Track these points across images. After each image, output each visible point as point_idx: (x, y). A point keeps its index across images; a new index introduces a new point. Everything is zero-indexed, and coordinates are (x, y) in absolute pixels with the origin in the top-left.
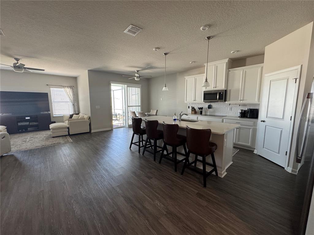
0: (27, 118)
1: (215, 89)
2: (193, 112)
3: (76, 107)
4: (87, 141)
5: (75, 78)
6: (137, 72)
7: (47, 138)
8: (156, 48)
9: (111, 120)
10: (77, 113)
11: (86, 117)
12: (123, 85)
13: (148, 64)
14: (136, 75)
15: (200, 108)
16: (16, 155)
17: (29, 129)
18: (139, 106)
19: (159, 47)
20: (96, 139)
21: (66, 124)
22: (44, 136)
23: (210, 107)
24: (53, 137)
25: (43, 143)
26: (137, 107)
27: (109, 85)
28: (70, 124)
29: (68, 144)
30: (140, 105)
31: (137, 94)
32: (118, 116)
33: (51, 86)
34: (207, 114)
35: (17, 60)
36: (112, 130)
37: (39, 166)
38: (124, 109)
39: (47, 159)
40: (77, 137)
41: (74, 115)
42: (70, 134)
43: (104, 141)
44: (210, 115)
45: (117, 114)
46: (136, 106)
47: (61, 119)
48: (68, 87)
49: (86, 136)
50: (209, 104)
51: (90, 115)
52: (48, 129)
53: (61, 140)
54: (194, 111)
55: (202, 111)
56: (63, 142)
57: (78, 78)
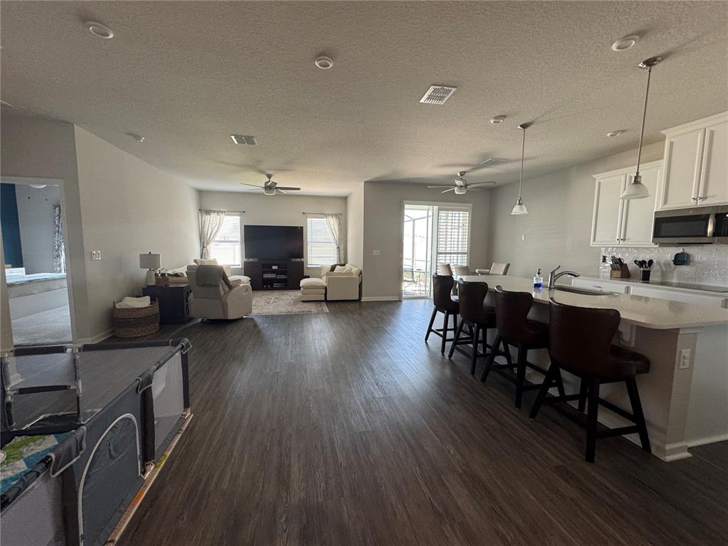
0: (274, 267)
1: (700, 203)
2: (618, 273)
3: (342, 252)
4: (351, 315)
5: (345, 199)
6: (462, 175)
7: (296, 302)
8: (496, 118)
9: (400, 279)
10: (343, 263)
11: (355, 270)
12: (429, 206)
13: (485, 156)
14: (458, 183)
15: (642, 263)
16: (256, 319)
17: (275, 285)
18: (465, 253)
19: (503, 114)
20: (366, 313)
21: (322, 281)
22: (293, 298)
23: (680, 260)
24: (304, 301)
25: (289, 309)
26: (460, 255)
27: (401, 209)
28: (329, 281)
29: (321, 315)
30: (466, 250)
31: (461, 225)
32: (416, 274)
33: (308, 215)
34: (669, 281)
35: (269, 176)
36: (400, 301)
37: (279, 339)
38: (429, 259)
39: (291, 333)
40: (337, 305)
41: (337, 267)
42: (328, 299)
43: (379, 319)
44: (679, 285)
45: (414, 270)
46: (458, 253)
47: (317, 272)
48: (332, 215)
49: (350, 306)
50: (680, 250)
51: (362, 268)
52: (299, 288)
53: (312, 308)
54: (620, 269)
55: (649, 271)
56: (316, 311)
57: (349, 199)
